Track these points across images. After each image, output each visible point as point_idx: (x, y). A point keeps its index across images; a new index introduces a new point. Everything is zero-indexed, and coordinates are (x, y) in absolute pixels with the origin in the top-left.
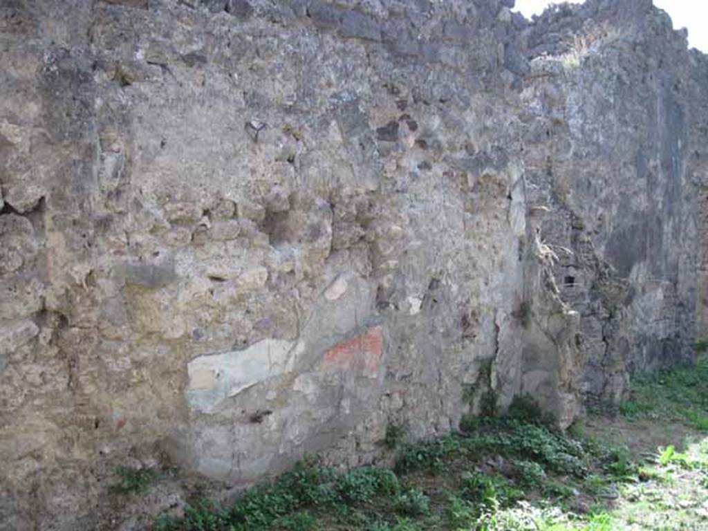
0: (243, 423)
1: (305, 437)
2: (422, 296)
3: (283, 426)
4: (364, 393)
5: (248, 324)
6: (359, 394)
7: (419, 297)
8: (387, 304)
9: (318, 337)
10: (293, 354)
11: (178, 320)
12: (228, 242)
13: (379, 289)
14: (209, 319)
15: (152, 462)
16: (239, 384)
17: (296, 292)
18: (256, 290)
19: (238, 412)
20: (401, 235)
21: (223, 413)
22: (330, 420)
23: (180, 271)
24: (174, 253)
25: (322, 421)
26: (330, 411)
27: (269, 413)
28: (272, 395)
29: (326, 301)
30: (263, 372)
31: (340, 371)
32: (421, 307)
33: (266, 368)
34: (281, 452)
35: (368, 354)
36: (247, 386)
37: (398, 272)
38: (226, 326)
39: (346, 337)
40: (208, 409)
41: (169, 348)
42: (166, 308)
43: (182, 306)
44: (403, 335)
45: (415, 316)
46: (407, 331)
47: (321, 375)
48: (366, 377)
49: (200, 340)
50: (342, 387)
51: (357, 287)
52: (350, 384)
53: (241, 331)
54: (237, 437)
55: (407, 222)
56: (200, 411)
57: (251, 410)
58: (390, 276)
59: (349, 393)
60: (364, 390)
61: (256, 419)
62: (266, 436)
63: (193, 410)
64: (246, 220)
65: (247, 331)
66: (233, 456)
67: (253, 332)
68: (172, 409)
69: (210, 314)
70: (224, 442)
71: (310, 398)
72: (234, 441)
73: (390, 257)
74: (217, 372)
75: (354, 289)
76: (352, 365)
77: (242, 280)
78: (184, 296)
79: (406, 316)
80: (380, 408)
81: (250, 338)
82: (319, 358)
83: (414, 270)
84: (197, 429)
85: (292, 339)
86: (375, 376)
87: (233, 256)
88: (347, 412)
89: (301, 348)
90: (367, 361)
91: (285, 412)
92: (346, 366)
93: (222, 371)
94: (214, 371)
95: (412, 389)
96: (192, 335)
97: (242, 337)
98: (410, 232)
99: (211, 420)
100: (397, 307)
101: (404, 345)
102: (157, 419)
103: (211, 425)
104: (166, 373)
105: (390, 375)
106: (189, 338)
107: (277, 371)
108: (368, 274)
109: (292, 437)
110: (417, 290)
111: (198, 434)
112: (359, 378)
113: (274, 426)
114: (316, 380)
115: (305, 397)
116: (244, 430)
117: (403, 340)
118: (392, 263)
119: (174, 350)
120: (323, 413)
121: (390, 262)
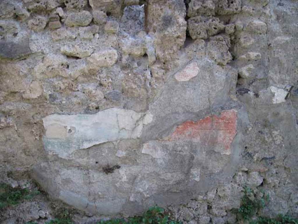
0: (97, 170)
1: (154, 192)
2: (289, 88)
3: (133, 180)
4: (216, 166)
5: (100, 94)
6: (210, 166)
7: (285, 89)
8: (247, 91)
9: (167, 112)
10: (141, 123)
11: (36, 85)
12: (80, 28)
13: (239, 77)
14: (63, 87)
15: (25, 185)
16: (90, 141)
17: (148, 73)
18: (107, 67)
19: (92, 161)
20: (265, 30)
21: (78, 160)
22: (178, 183)
23: (34, 48)
24: (31, 34)
25: (171, 183)
26: (179, 176)
27: (118, 167)
28: (122, 154)
29: (177, 82)
30: (113, 134)
31: (191, 145)
32: (286, 98)
33: (115, 131)
34: (132, 199)
35: (221, 133)
36: (97, 143)
37: (259, 63)
38: (80, 94)
39: (198, 115)
40: (64, 155)
41: (30, 106)
42: (26, 76)
43: (38, 75)
44: (266, 121)
45: (279, 105)
46: (270, 118)
47: (170, 144)
48: (219, 153)
49: (55, 102)
50: (192, 158)
51: (211, 73)
52: (201, 156)
53: (93, 99)
54: (92, 181)
55: (274, 17)
56: (57, 155)
57: (103, 162)
58: (251, 66)
59: (200, 164)
60: (216, 164)
61: (108, 170)
62: (118, 185)
63: (50, 153)
64: (98, 11)
65: (98, 99)
66: (89, 194)
67: (104, 101)
68: (34, 150)
69: (63, 83)
70: (81, 182)
71: (159, 162)
72: (90, 183)
73: (251, 48)
74: (69, 128)
75: (207, 74)
76: (204, 141)
77: (93, 58)
78: (40, 67)
79: (269, 104)
80: (236, 182)
81: (100, 105)
82: (168, 131)
83: (280, 63)
84: (57, 168)
85: (141, 111)
86: (228, 153)
87: (84, 39)
88: (197, 179)
89: (149, 118)
90: (220, 139)
91: (135, 169)
92: (197, 140)
93: (74, 128)
94: (65, 127)
95: (274, 171)
96: (48, 97)
97: (94, 104)
98: (276, 27)
99: (68, 164)
100: (257, 95)
101: (266, 130)
102: (23, 155)
103: (68, 167)
104: (28, 124)
105: (248, 155)
106: (46, 99)
107: (125, 135)
108: (225, 63)
109: (141, 190)
110: (283, 81)
111: (57, 172)
112: (211, 152)
113: (125, 178)
114: (165, 148)
115: (153, 160)
116: (98, 177)
117: (265, 126)
118: (253, 55)
119: (34, 107)
120: (172, 176)
121: (251, 53)
